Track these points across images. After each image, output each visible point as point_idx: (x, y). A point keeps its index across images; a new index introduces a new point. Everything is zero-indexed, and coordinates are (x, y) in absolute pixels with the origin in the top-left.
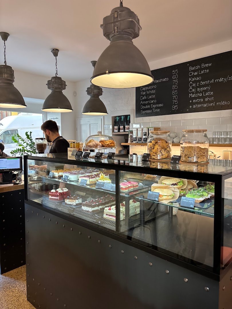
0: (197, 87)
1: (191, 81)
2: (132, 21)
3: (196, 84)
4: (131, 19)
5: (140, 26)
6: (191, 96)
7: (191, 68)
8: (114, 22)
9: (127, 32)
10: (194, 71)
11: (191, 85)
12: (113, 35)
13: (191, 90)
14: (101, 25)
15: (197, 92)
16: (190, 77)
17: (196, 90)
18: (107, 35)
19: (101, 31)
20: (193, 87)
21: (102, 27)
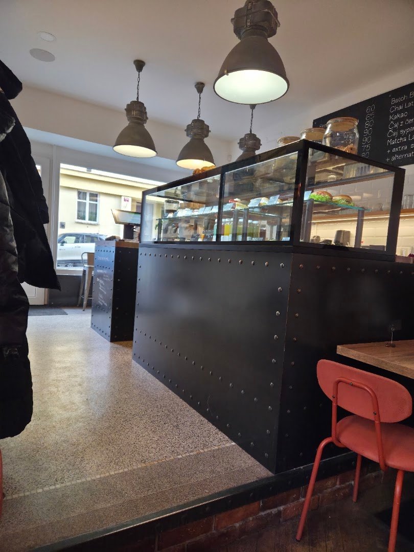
0: (400, 128)
1: (392, 120)
2: (268, 13)
3: (400, 124)
4: (266, 10)
5: (278, 21)
6: (389, 143)
7: (393, 100)
8: (247, 15)
9: (261, 26)
10: (398, 104)
11: (392, 126)
12: (244, 30)
13: (391, 134)
14: (232, 19)
15: (400, 136)
16: (391, 115)
17: (399, 133)
18: (237, 31)
19: (231, 27)
20: (395, 130)
21: (233, 22)
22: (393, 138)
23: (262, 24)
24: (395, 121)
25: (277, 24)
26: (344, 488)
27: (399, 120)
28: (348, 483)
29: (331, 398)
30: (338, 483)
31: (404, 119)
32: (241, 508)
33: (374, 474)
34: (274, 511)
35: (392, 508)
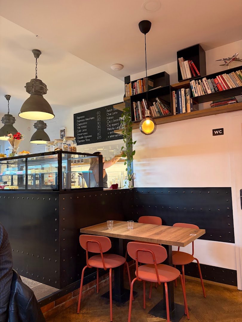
0: (111, 123)
6: (108, 130)
7: (107, 110)
8: (32, 86)
10: (109, 113)
11: (108, 122)
12: (31, 92)
13: (108, 125)
16: (107, 117)
17: (111, 125)
22: (109, 127)
23: (40, 91)
24: (109, 120)
25: (46, 90)
26: (91, 289)
27: (110, 120)
28: (93, 287)
29: (85, 249)
30: (88, 287)
31: (112, 119)
32: (45, 306)
33: (104, 281)
34: (61, 305)
35: (109, 291)
